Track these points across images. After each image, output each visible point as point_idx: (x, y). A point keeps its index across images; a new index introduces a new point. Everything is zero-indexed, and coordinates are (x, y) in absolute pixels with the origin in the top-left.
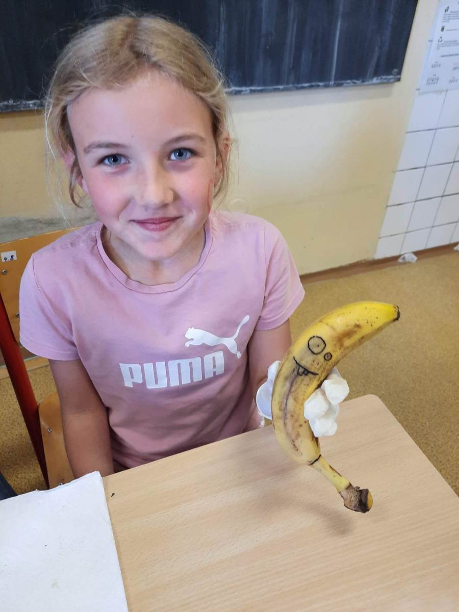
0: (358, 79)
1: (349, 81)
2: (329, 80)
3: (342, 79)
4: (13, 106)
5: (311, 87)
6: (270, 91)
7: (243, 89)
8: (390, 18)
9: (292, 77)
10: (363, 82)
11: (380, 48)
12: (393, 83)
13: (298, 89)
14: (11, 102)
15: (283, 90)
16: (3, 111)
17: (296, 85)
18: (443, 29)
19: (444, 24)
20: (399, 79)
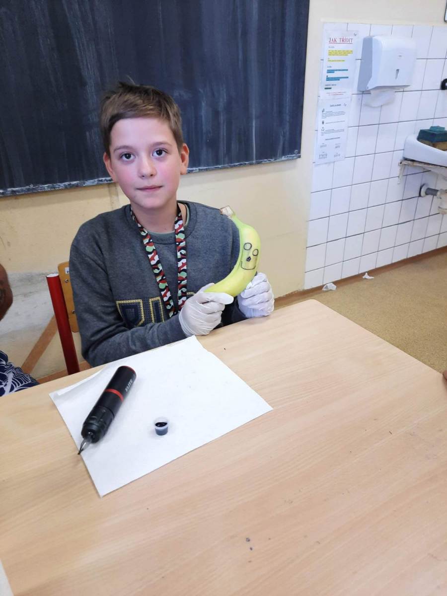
0: (272, 158)
1: (265, 160)
2: (252, 160)
3: (261, 159)
4: (33, 189)
5: (241, 165)
6: (213, 170)
7: (194, 169)
8: (287, 118)
9: (227, 159)
10: (275, 160)
11: (284, 136)
12: (295, 159)
13: (232, 167)
14: (32, 186)
15: (221, 169)
16: (26, 193)
17: (230, 165)
18: (323, 123)
19: (323, 120)
20: (300, 157)
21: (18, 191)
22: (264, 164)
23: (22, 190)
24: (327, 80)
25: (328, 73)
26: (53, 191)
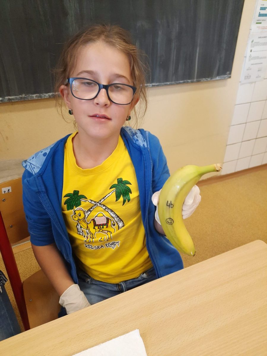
0: (208, 78)
1: (204, 79)
2: (194, 79)
3: (201, 78)
4: (24, 98)
5: (184, 82)
6: (163, 85)
7: (148, 85)
8: (224, 46)
9: (174, 77)
10: (211, 79)
11: (220, 61)
12: (226, 79)
13: (177, 84)
14: (24, 95)
15: (169, 85)
16: (19, 100)
17: (176, 82)
18: (251, 51)
19: (252, 48)
20: (230, 77)
21: (13, 99)
22: (202, 82)
23: (16, 99)
24: (259, 16)
25: (260, 10)
26: (40, 99)
